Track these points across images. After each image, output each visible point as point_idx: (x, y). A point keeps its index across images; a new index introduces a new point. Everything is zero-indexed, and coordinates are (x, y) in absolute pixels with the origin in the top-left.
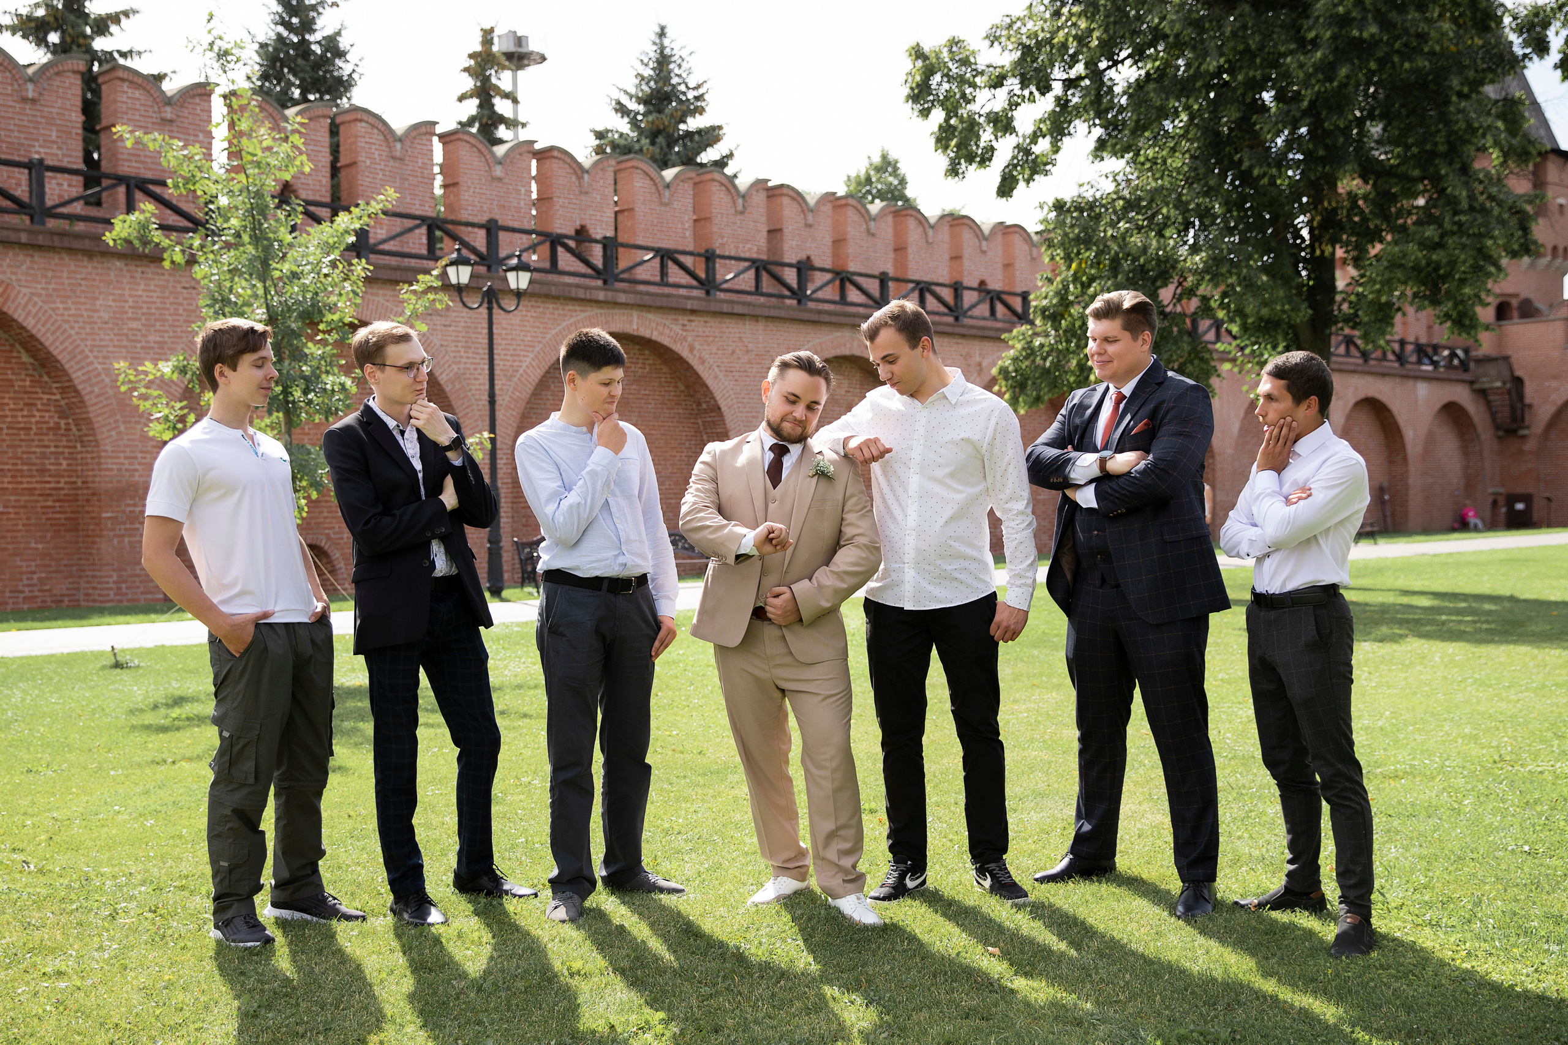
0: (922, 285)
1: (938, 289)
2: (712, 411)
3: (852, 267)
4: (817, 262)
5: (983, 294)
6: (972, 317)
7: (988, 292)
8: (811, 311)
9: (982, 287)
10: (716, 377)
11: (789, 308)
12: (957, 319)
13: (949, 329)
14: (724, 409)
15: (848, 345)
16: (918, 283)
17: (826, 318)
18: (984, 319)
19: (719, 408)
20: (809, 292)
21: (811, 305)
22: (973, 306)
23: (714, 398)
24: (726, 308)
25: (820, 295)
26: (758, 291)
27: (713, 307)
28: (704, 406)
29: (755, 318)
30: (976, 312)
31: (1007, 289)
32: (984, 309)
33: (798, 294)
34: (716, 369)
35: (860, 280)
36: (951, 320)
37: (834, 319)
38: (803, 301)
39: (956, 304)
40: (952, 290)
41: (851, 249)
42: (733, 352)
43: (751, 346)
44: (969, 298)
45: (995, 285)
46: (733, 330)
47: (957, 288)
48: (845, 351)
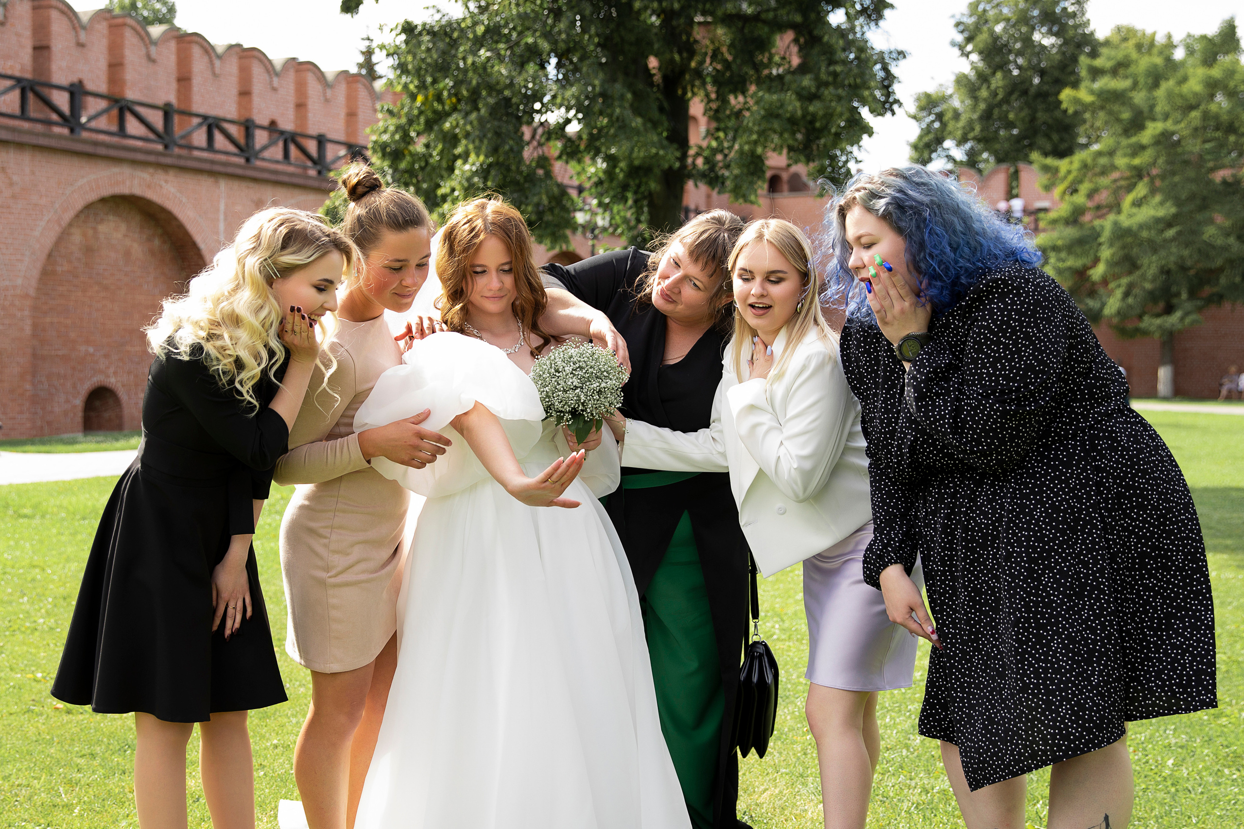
0: (210, 121)
1: (226, 126)
3: (131, 95)
4: (90, 86)
5: (275, 136)
6: (263, 159)
7: (282, 133)
8: (85, 142)
9: (272, 127)
11: (60, 137)
12: (248, 160)
13: (239, 171)
15: (128, 183)
16: (205, 118)
17: (102, 151)
18: (277, 162)
20: (84, 120)
21: (85, 135)
22: (265, 148)
25: (93, 124)
26: (23, 115)
29: (20, 146)
30: (266, 154)
31: (299, 131)
32: (277, 152)
33: (71, 122)
35: (141, 110)
36: (241, 161)
37: (112, 153)
38: (77, 130)
39: (247, 144)
40: (243, 129)
41: (130, 75)
43: (15, 178)
44: (261, 138)
45: (287, 124)
47: (248, 127)
48: (125, 190)
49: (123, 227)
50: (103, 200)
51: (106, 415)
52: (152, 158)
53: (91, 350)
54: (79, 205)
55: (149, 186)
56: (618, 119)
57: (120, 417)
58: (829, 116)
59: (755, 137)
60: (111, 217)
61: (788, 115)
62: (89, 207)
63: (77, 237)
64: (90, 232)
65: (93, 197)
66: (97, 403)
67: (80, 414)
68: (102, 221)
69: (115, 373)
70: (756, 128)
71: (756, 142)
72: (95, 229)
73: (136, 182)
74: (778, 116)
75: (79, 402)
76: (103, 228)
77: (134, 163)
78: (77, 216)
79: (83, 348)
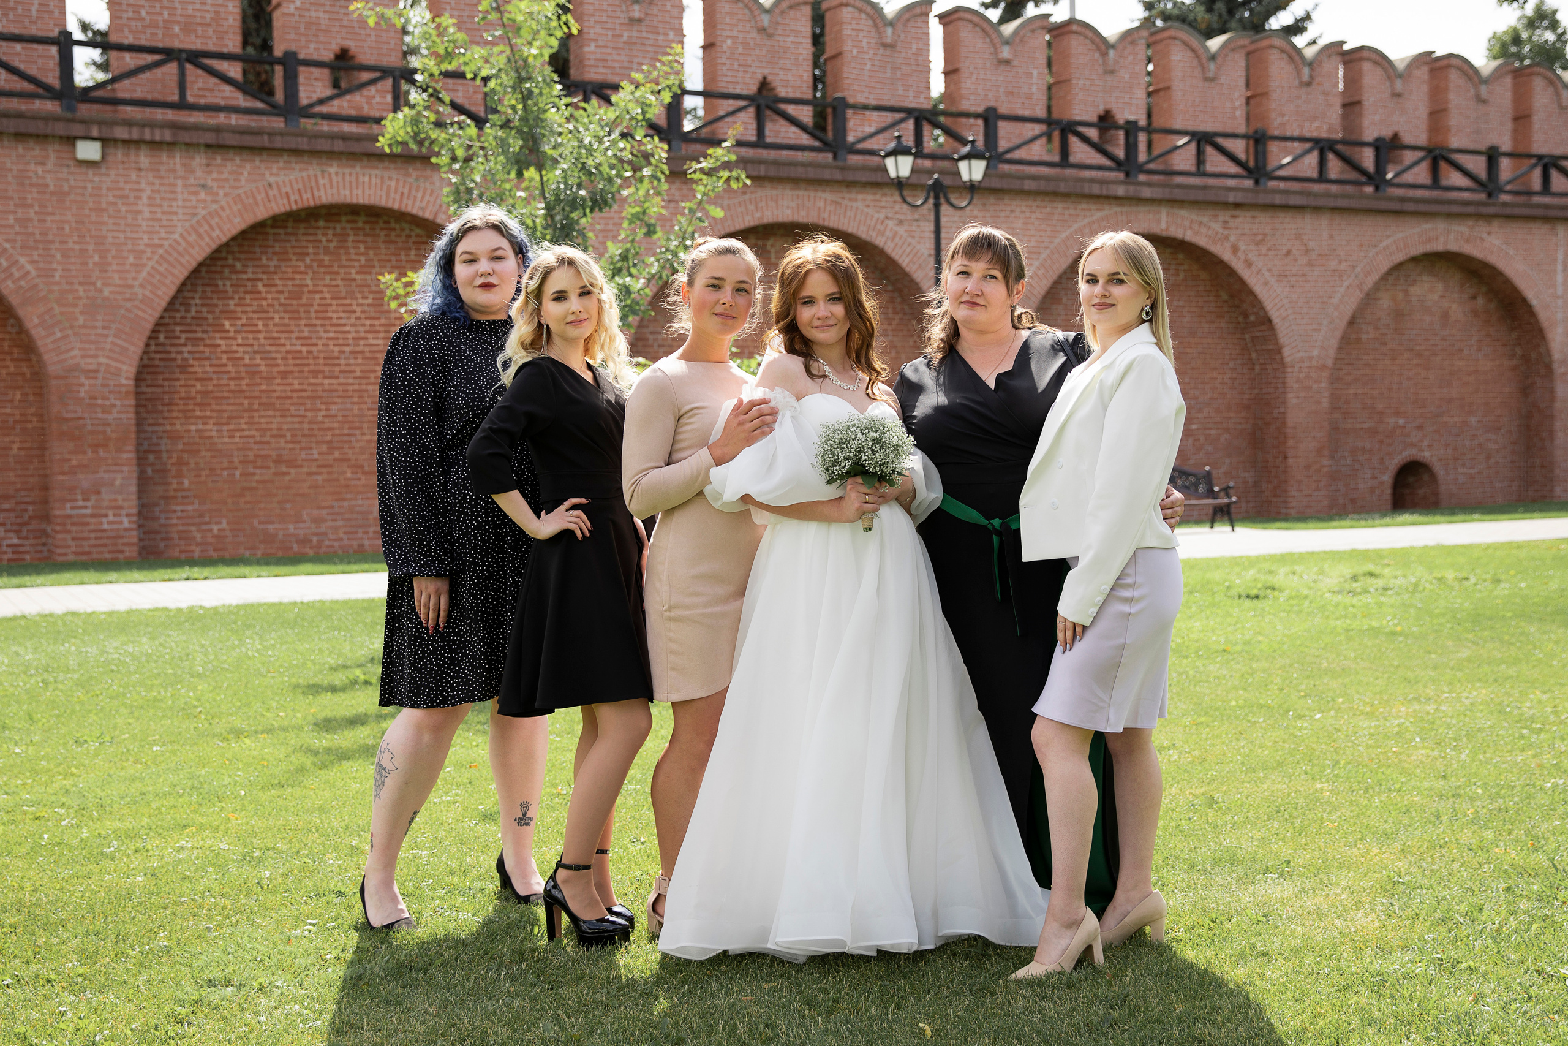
0: (1547, 161)
2: (1263, 324)
3: (1455, 142)
4: (1408, 139)
8: (1391, 199)
10: (1266, 283)
11: (1363, 196)
14: (1276, 320)
15: (1442, 239)
16: (1540, 158)
17: (1411, 207)
19: (1270, 321)
20: (1389, 176)
21: (1392, 191)
23: (1263, 308)
24: (1278, 199)
25: (1401, 179)
26: (1322, 177)
27: (1262, 199)
28: (1252, 318)
29: (1317, 209)
33: (1376, 179)
34: (1267, 274)
35: (1461, 159)
37: (1422, 207)
38: (1382, 187)
41: (1454, 120)
42: (1289, 252)
43: (1311, 244)
46: (1288, 226)
48: (1439, 247)
49: (1440, 287)
50: (1414, 260)
51: (1421, 492)
52: (1470, 209)
53: (1401, 422)
54: (1385, 267)
55: (1468, 241)
57: (1436, 494)
60: (1425, 278)
62: (1398, 267)
63: (1385, 301)
64: (1401, 296)
65: (1400, 257)
66: (1411, 479)
67: (1389, 491)
68: (1414, 282)
69: (1430, 446)
72: (1406, 292)
73: (1452, 237)
75: (1387, 478)
76: (1416, 291)
77: (1449, 216)
78: (1385, 278)
79: (1392, 420)
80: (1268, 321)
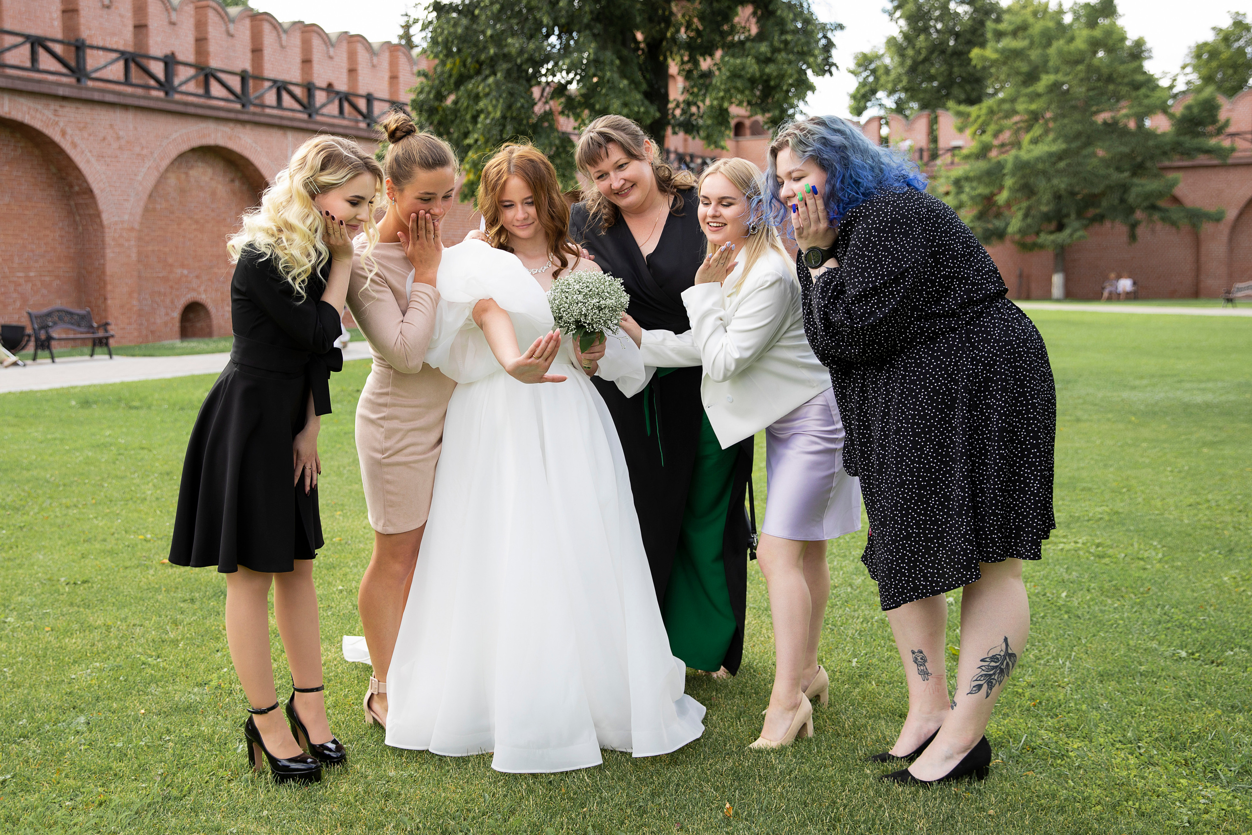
0: (279, 84)
1: (292, 88)
2: (85, 193)
3: (216, 64)
4: (180, 57)
5: (332, 95)
6: (323, 115)
7: (337, 93)
8: (178, 103)
9: (329, 88)
10: (88, 161)
11: (157, 99)
12: (310, 116)
13: (303, 125)
14: (96, 191)
16: (275, 82)
17: (192, 110)
18: (334, 117)
19: (91, 191)
20: (175, 85)
21: (177, 97)
22: (324, 105)
23: (85, 181)
24: (96, 96)
25: (184, 88)
26: (127, 82)
27: (85, 95)
28: (77, 188)
29: (125, 107)
30: (325, 111)
31: (351, 91)
32: (333, 109)
33: (166, 86)
34: (89, 154)
35: (223, 76)
36: (304, 116)
37: (200, 111)
38: (171, 93)
39: (309, 102)
40: (305, 90)
41: (212, 47)
42: (104, 139)
43: (121, 133)
44: (320, 97)
45: (342, 86)
46: (104, 118)
47: (310, 88)
48: (210, 141)
49: (210, 171)
50: (193, 150)
51: (199, 325)
52: (232, 115)
53: (185, 272)
54: (174, 154)
55: (230, 138)
56: (608, 81)
57: (210, 326)
58: (782, 76)
59: (722, 94)
60: (200, 164)
61: (749, 76)
62: (182, 156)
63: (172, 180)
64: (183, 176)
65: (185, 147)
66: (191, 316)
67: (177, 324)
68: (192, 167)
69: (205, 291)
70: (723, 87)
71: (723, 98)
72: (187, 174)
73: (219, 135)
74: (740, 77)
75: (176, 315)
76: (193, 173)
77: (217, 119)
78: (172, 163)
79: (179, 271)
80: (89, 192)
